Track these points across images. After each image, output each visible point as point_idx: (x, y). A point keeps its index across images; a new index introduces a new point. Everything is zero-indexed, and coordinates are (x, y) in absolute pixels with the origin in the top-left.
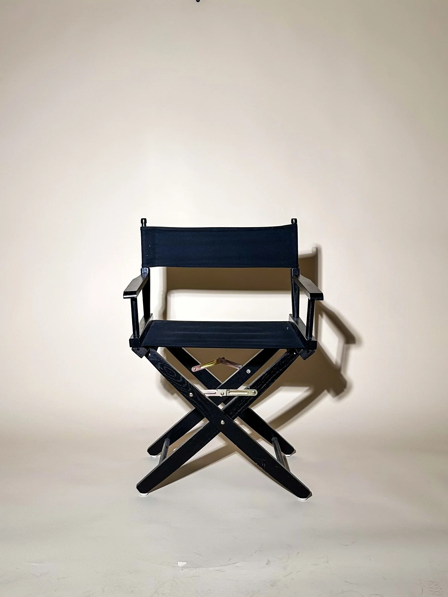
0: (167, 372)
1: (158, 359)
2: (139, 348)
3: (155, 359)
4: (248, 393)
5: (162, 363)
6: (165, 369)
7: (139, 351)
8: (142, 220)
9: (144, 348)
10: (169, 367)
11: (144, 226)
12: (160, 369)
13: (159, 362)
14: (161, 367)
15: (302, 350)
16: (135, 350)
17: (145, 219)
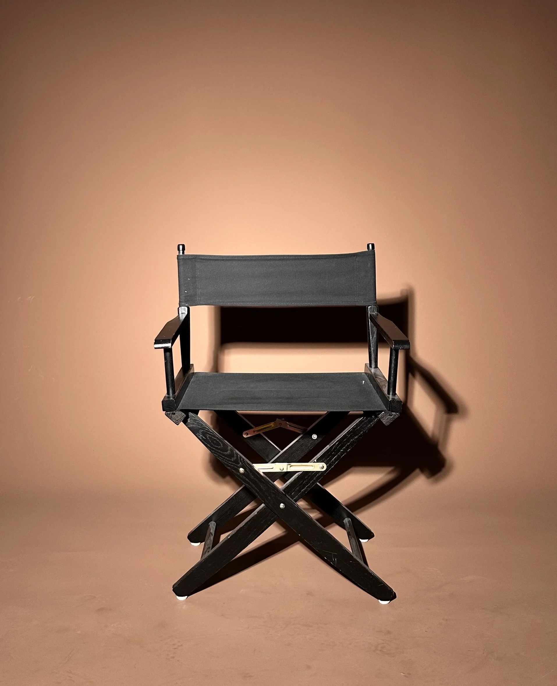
0: (210, 441)
1: (199, 425)
2: (174, 412)
3: (194, 426)
4: (315, 467)
5: (205, 431)
6: (208, 438)
7: (175, 416)
8: (179, 246)
9: (180, 412)
10: (213, 436)
11: (181, 254)
12: (202, 438)
13: (201, 429)
14: (203, 435)
15: (383, 412)
16: (169, 414)
17: (183, 246)
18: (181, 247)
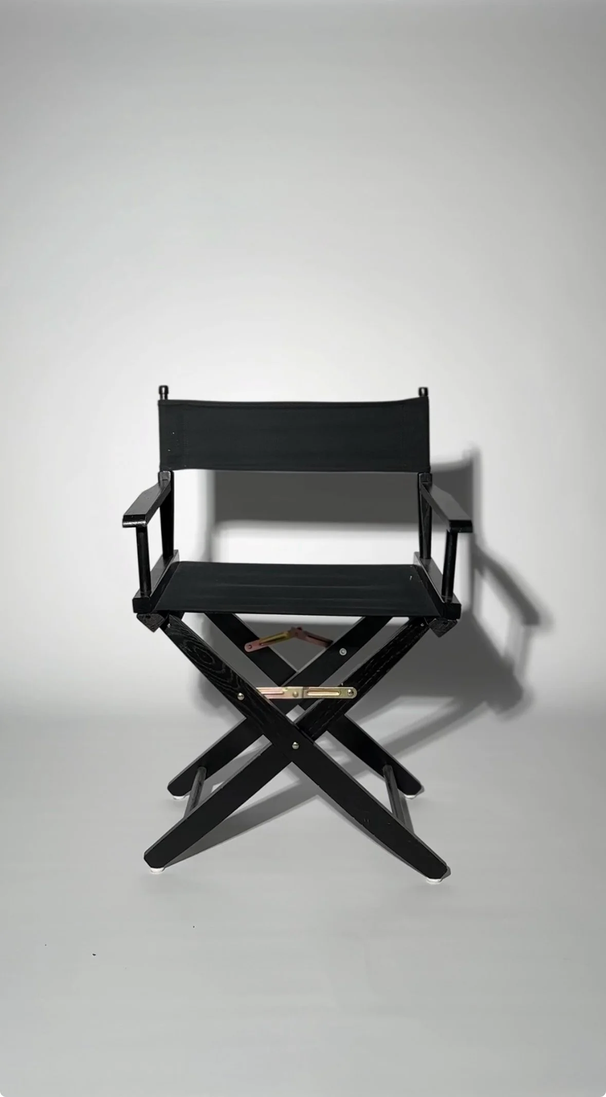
0: (198, 655)
1: (183, 633)
2: (150, 615)
3: (177, 634)
4: (341, 693)
5: (191, 641)
6: (195, 651)
7: (150, 619)
8: (161, 388)
9: (157, 614)
10: (201, 648)
11: (164, 398)
12: (188, 651)
13: (185, 638)
14: (189, 647)
15: (435, 619)
16: (143, 617)
17: (166, 388)
18: (163, 390)
